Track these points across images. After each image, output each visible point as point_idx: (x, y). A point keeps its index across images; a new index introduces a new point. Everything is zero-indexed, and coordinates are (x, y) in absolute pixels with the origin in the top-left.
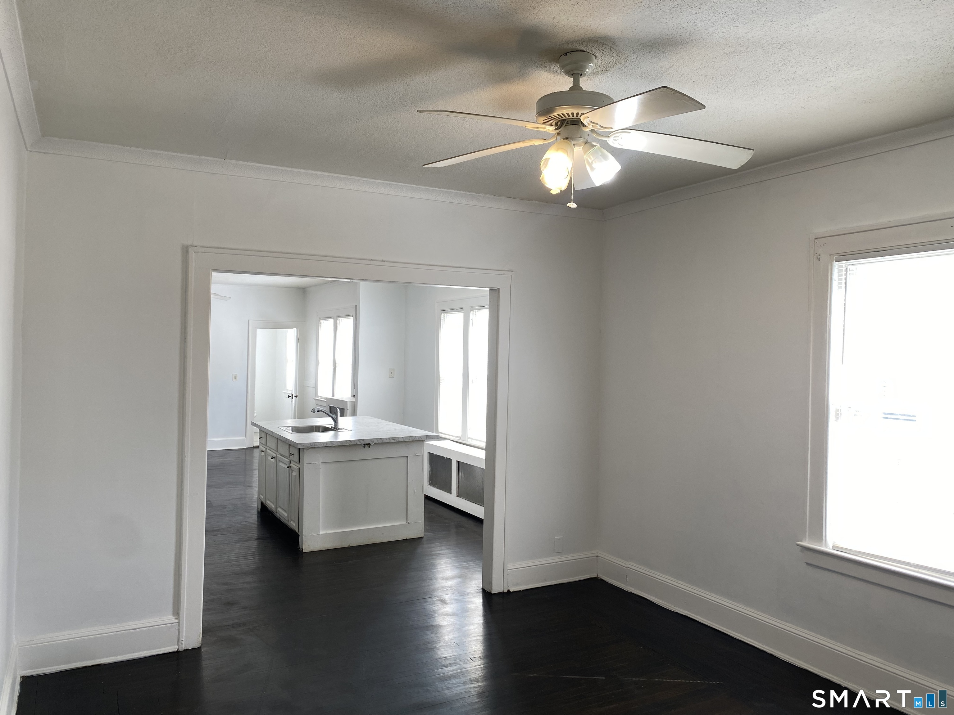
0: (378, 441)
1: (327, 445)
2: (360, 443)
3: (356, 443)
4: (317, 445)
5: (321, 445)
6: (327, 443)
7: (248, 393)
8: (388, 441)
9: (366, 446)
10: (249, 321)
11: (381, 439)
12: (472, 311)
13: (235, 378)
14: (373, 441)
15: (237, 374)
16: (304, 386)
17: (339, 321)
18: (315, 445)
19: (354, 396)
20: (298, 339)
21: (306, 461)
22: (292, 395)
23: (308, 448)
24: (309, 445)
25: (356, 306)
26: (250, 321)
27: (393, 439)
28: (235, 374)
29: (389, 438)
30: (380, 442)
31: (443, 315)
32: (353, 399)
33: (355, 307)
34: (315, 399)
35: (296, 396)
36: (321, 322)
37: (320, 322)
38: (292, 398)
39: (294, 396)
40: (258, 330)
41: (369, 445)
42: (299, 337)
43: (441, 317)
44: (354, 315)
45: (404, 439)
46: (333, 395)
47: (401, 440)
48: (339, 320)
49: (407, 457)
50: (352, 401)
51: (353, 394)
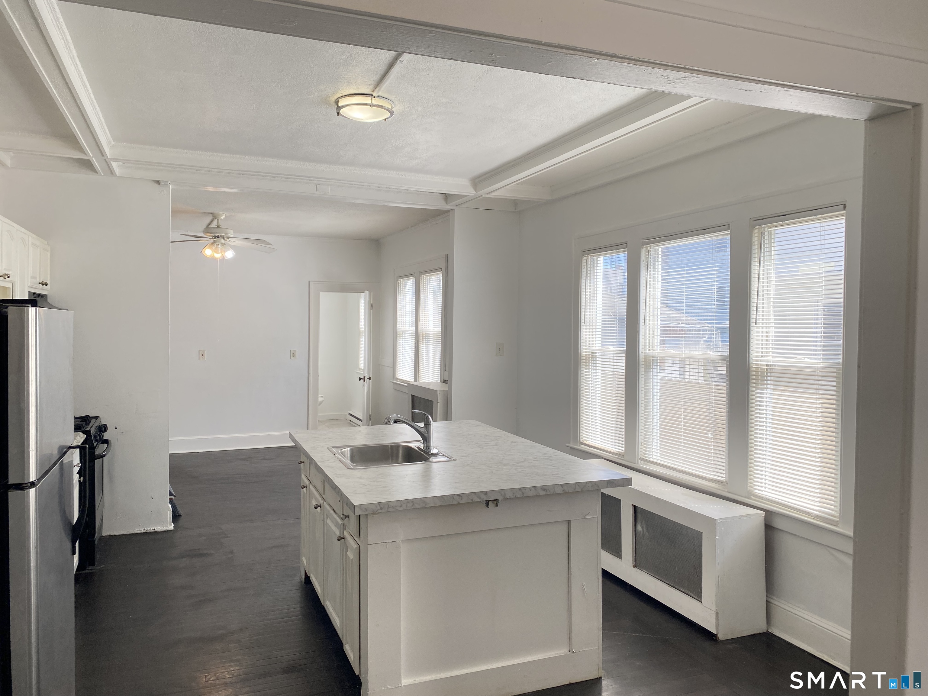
0: (514, 493)
1: (413, 505)
2: (480, 498)
3: (472, 500)
4: (393, 507)
5: (401, 506)
6: (413, 502)
7: (310, 375)
8: (533, 493)
9: (490, 503)
10: (309, 282)
11: (520, 489)
12: (645, 246)
13: (294, 355)
14: (505, 495)
15: (296, 351)
16: (379, 365)
17: (422, 279)
18: (388, 508)
19: (445, 382)
20: (372, 305)
21: (371, 539)
22: (364, 377)
23: (375, 513)
24: (376, 507)
25: (447, 256)
26: (311, 282)
27: (544, 488)
28: (294, 350)
29: (535, 488)
30: (519, 496)
31: (585, 258)
32: (445, 387)
33: (445, 256)
34: (393, 383)
35: (369, 379)
36: (400, 281)
37: (398, 282)
38: (364, 381)
39: (366, 378)
40: (321, 293)
41: (496, 502)
42: (372, 303)
43: (582, 262)
44: (444, 269)
45: (565, 488)
46: (416, 378)
47: (559, 490)
48: (422, 277)
49: (569, 522)
50: (444, 391)
51: (443, 377)
